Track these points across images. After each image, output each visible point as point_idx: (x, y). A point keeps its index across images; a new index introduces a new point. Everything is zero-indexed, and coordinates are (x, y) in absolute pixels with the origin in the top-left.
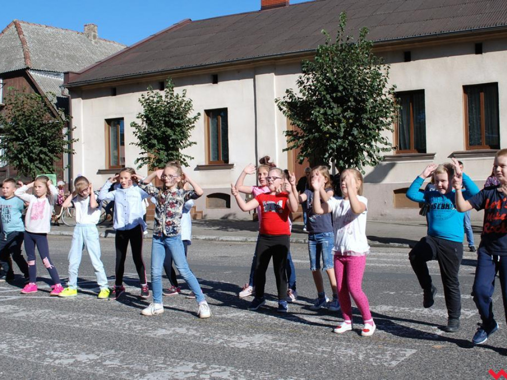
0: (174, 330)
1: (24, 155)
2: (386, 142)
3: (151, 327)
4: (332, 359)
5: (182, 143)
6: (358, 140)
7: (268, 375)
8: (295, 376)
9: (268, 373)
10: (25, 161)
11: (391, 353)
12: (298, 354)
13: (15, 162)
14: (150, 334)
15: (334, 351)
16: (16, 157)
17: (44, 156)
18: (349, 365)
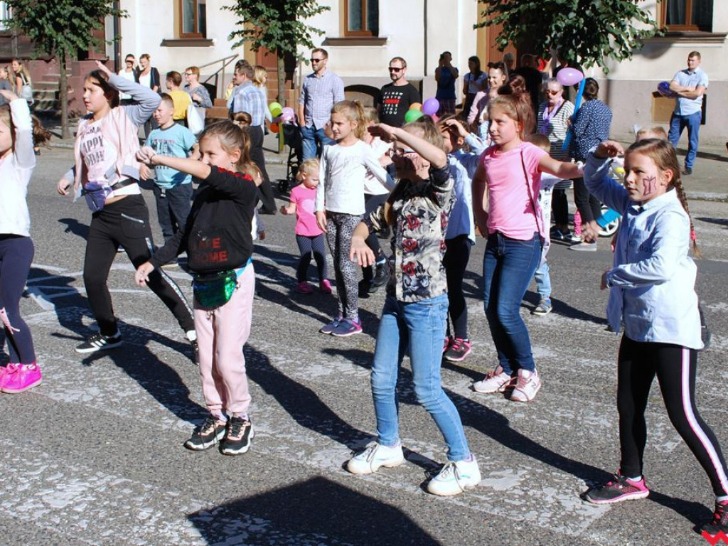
0: (335, 368)
1: (47, 20)
2: (648, 19)
3: (299, 360)
4: (579, 434)
5: (306, 7)
6: (601, 17)
7: (489, 460)
8: (528, 463)
9: (489, 458)
10: (49, 29)
11: (665, 427)
12: (527, 422)
13: (32, 30)
14: (301, 374)
15: (579, 418)
16: (33, 23)
17: (79, 21)
18: (604, 447)
